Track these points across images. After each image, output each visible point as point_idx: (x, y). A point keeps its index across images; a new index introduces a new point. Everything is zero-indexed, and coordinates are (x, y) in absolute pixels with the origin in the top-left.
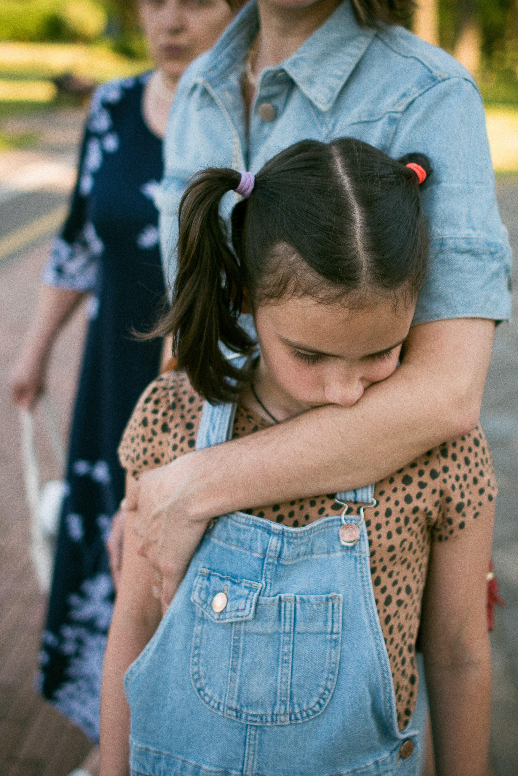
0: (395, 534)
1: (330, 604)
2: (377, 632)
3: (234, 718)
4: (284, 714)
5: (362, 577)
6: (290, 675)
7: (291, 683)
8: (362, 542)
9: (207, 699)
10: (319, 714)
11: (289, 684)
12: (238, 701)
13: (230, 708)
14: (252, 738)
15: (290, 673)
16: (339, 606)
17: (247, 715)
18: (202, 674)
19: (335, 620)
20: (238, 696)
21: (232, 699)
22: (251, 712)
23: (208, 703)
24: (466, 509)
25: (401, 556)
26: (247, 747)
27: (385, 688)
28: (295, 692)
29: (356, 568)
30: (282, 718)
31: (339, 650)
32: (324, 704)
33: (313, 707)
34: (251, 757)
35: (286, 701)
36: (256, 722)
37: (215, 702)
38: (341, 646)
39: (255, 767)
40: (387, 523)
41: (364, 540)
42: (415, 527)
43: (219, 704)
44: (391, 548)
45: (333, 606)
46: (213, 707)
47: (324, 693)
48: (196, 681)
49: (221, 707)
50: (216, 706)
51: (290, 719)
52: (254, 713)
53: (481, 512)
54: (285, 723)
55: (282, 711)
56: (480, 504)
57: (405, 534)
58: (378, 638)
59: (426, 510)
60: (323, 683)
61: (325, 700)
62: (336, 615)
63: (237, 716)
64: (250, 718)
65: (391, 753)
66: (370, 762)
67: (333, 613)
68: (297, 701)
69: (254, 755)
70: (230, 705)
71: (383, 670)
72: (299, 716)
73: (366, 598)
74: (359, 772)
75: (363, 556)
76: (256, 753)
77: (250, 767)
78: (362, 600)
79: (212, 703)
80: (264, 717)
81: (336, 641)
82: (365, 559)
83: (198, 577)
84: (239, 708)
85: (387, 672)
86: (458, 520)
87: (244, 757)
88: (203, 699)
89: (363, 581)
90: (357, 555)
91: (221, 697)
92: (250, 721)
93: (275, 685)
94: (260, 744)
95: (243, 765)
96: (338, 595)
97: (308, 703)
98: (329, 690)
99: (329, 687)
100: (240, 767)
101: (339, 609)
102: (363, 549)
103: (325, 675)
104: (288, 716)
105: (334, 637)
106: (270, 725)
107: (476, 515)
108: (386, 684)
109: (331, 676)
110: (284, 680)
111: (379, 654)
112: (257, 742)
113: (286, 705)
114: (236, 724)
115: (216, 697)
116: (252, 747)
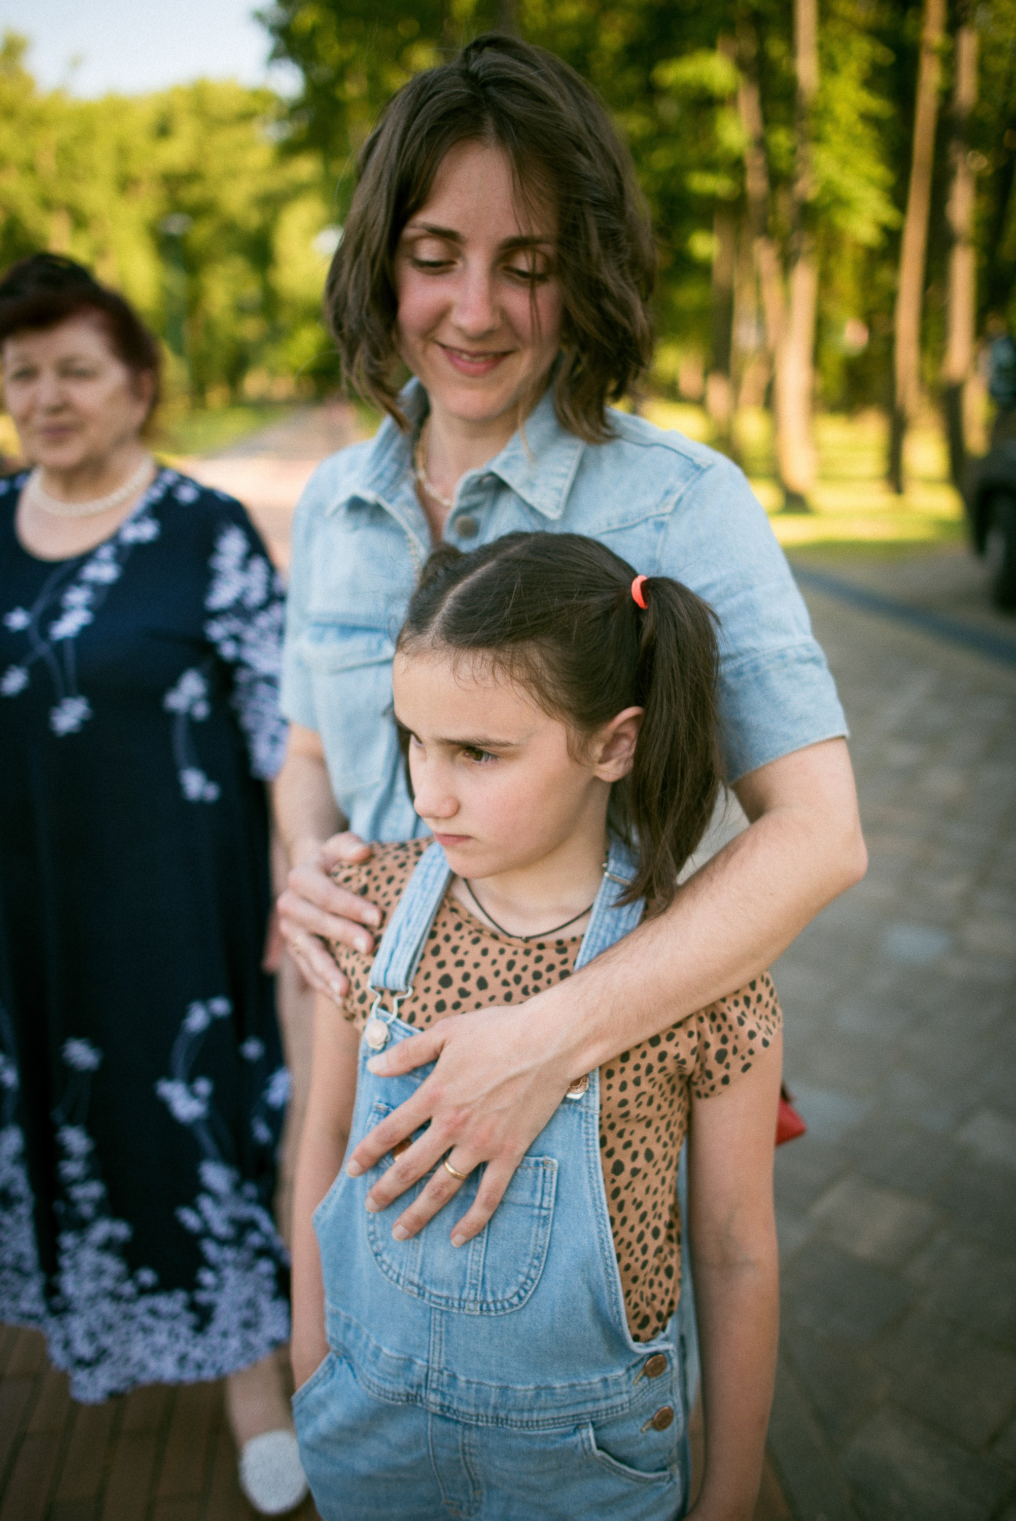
0: (631, 1086)
1: (541, 1170)
2: (602, 1215)
3: (415, 1296)
4: (474, 1301)
5: (588, 1140)
6: (483, 1252)
7: (484, 1264)
8: (591, 1095)
9: (385, 1267)
10: (518, 1308)
11: (482, 1264)
12: (421, 1274)
13: (412, 1283)
14: (438, 1323)
15: (483, 1250)
16: (552, 1174)
17: (431, 1294)
18: (379, 1235)
19: (546, 1191)
20: (421, 1269)
21: (414, 1271)
22: (435, 1292)
23: (386, 1273)
24: (730, 1058)
25: (636, 1114)
26: (432, 1333)
27: (610, 1287)
28: (488, 1276)
29: (579, 1126)
30: (471, 1306)
31: (549, 1231)
32: (524, 1297)
33: (510, 1298)
34: (438, 1347)
35: (477, 1285)
36: (440, 1304)
37: (394, 1272)
38: (552, 1226)
39: (443, 1359)
40: (622, 1070)
41: (594, 1092)
42: (660, 1078)
43: (399, 1275)
44: (624, 1103)
45: (544, 1173)
46: (391, 1278)
47: (525, 1283)
48: (372, 1243)
49: (401, 1280)
50: (395, 1277)
51: (481, 1309)
52: (439, 1294)
53: (752, 1062)
54: (474, 1313)
55: (472, 1297)
56: (751, 1052)
57: (645, 1086)
58: (602, 1222)
59: (677, 1057)
60: (525, 1270)
61: (526, 1291)
62: (547, 1185)
63: (419, 1294)
64: (433, 1298)
65: (628, 1370)
66: (596, 1379)
67: (544, 1181)
68: (491, 1287)
69: (441, 1344)
70: (411, 1279)
71: (607, 1265)
72: (492, 1306)
73: (590, 1168)
74: (578, 1388)
75: (590, 1112)
76: (444, 1343)
77: (436, 1359)
78: (585, 1169)
79: (391, 1273)
80: (450, 1301)
81: (545, 1218)
82: (592, 1116)
83: (372, 1114)
84: (421, 1285)
85: (612, 1267)
86: (719, 1072)
87: (429, 1346)
88: (380, 1266)
89: (588, 1145)
90: (583, 1110)
91: (401, 1267)
92: (434, 1302)
93: (464, 1262)
94: (448, 1332)
95: (429, 1353)
96: (551, 1159)
97: (504, 1292)
98: (533, 1281)
99: (533, 1276)
100: (426, 1356)
101: (552, 1178)
102: (591, 1104)
103: (529, 1261)
104: (479, 1305)
105: (544, 1212)
106: (457, 1311)
107: (746, 1067)
108: (610, 1282)
109: (536, 1262)
110: (476, 1258)
111: (602, 1243)
112: (443, 1329)
113: (477, 1290)
114: (419, 1303)
115: (395, 1267)
116: (438, 1336)
